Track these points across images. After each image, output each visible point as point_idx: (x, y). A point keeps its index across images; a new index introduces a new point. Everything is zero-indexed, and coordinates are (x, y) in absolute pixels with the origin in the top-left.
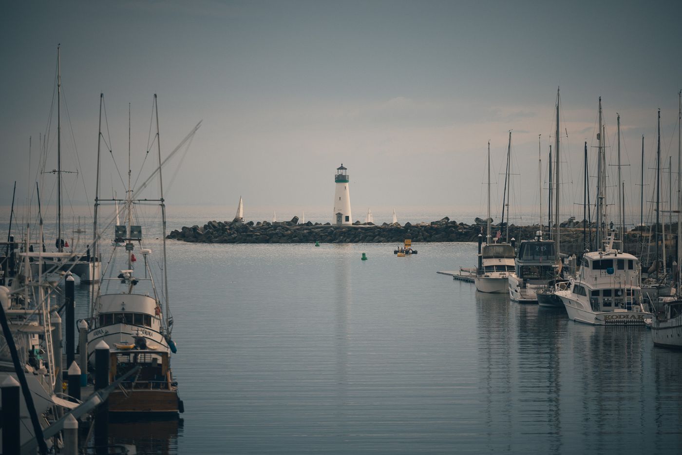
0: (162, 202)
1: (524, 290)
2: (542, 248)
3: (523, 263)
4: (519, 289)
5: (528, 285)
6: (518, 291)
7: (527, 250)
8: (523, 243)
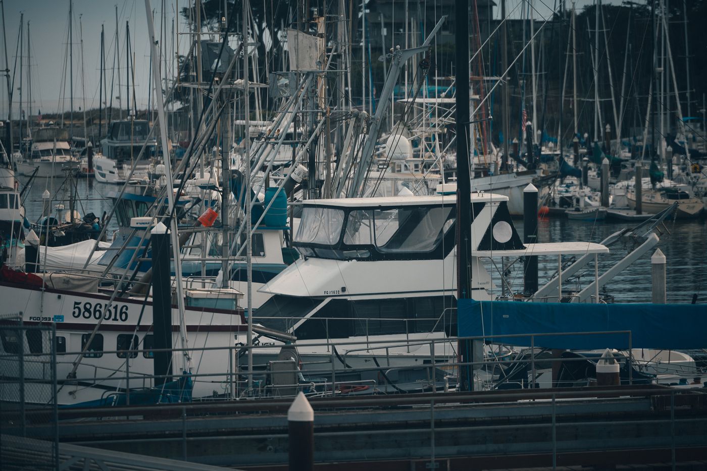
0: (7, 72)
1: (121, 171)
2: (137, 127)
3: (119, 143)
4: (116, 171)
5: (125, 166)
6: (116, 172)
7: (123, 130)
8: (115, 124)
